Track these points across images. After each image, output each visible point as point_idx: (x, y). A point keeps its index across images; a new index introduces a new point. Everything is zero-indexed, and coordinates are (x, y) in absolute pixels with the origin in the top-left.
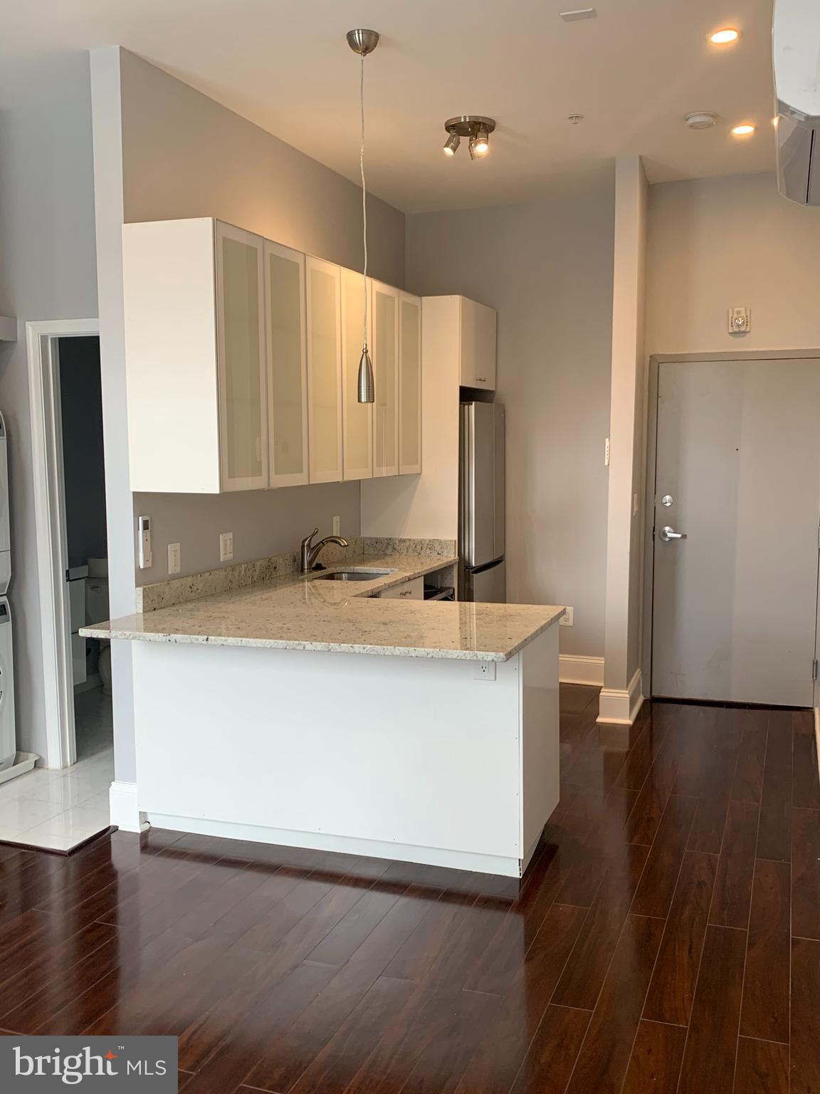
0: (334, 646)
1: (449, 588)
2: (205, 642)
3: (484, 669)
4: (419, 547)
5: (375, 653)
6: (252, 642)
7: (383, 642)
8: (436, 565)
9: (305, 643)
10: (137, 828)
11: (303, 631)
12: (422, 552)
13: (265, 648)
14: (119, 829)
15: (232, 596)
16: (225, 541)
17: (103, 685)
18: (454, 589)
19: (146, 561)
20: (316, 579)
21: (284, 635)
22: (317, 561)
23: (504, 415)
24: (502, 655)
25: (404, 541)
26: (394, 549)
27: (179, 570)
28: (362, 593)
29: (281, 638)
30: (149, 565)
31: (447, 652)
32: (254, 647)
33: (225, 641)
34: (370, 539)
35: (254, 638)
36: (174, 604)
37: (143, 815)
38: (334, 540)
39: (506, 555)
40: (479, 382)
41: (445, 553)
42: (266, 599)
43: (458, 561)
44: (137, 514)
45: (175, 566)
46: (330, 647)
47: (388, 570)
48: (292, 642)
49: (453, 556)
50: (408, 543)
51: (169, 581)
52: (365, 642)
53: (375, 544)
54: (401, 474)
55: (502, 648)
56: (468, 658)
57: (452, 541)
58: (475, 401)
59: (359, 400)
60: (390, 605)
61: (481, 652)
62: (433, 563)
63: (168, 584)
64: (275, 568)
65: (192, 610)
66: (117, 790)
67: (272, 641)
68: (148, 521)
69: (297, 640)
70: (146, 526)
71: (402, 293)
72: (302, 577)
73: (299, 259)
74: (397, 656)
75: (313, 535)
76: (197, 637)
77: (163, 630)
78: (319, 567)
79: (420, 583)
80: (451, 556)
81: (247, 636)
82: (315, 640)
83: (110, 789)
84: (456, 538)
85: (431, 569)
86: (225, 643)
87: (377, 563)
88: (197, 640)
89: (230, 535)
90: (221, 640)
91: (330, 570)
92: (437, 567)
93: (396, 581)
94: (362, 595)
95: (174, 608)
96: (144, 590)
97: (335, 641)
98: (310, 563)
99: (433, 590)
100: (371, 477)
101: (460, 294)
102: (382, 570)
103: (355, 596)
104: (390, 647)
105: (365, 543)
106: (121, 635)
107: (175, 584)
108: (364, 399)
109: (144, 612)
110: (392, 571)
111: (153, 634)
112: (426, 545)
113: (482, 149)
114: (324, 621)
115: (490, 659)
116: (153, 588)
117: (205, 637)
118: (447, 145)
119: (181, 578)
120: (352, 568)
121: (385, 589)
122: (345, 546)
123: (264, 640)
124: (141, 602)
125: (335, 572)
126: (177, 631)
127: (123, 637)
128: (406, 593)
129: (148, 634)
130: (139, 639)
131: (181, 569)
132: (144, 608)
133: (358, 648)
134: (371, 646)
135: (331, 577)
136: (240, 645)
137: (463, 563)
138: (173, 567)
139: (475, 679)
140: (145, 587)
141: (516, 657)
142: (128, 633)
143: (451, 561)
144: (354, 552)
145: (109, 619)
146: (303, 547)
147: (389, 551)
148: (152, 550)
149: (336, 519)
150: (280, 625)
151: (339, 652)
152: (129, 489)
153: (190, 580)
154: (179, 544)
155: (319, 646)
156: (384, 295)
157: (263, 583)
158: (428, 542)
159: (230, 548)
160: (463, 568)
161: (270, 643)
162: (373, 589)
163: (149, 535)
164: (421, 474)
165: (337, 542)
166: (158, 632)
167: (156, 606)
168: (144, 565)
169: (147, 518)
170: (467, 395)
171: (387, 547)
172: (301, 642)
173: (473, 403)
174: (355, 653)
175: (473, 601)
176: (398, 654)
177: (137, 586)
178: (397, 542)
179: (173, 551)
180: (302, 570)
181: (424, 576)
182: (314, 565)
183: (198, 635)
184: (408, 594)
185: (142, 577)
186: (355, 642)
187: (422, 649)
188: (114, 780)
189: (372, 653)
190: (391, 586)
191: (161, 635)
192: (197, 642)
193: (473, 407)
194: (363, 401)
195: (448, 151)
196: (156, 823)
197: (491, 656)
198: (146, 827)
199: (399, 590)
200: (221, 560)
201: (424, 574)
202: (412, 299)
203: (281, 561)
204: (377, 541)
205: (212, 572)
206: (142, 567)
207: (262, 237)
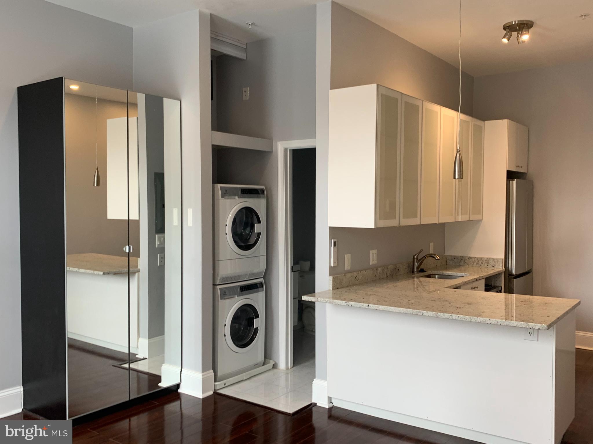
0: (441, 314)
1: (499, 286)
2: (367, 307)
3: (530, 334)
4: (480, 262)
5: (465, 320)
6: (393, 309)
7: (469, 314)
8: (491, 272)
9: (423, 311)
10: (325, 405)
11: (421, 305)
12: (483, 265)
13: (400, 313)
14: (317, 405)
15: (376, 284)
16: (373, 253)
17: (304, 328)
18: (502, 287)
19: (334, 263)
20: (421, 277)
21: (410, 306)
22: (422, 267)
23: (533, 187)
24: (545, 326)
25: (471, 258)
26: (465, 262)
27: (350, 268)
28: (450, 286)
29: (409, 308)
30: (336, 265)
31: (510, 322)
32: (394, 312)
33: (378, 307)
34: (451, 256)
35: (394, 307)
36: (347, 286)
37: (330, 399)
38: (432, 256)
39: (533, 269)
40: (518, 168)
41: (496, 266)
42: (396, 286)
43: (504, 271)
44: (331, 238)
45: (348, 266)
46: (438, 315)
47: (463, 274)
48: (416, 310)
49: (501, 268)
50: (473, 260)
51: (345, 274)
52: (458, 313)
53: (453, 259)
54: (471, 219)
55: (544, 322)
56: (523, 327)
57: (501, 259)
58: (515, 178)
59: (454, 178)
60: (469, 294)
61: (531, 324)
62: (490, 271)
63: (345, 275)
64: (398, 270)
65: (356, 290)
66: (317, 383)
67: (404, 309)
68: (336, 242)
69: (418, 310)
70: (335, 245)
71: (474, 119)
72: (413, 276)
73: (419, 103)
74: (479, 322)
75: (420, 252)
76: (363, 304)
77: (344, 299)
78: (422, 271)
79: (482, 283)
80: (500, 268)
81: (390, 306)
82: (429, 310)
83: (313, 383)
84: (503, 257)
85: (489, 274)
86: (378, 309)
87: (455, 269)
88: (363, 306)
89: (375, 251)
90: (375, 307)
91: (429, 272)
92: (493, 273)
93: (469, 280)
94: (450, 287)
95: (347, 288)
96: (333, 278)
97: (441, 311)
98: (418, 268)
99: (490, 287)
100: (454, 221)
101: (507, 119)
102: (459, 274)
103: (447, 287)
104: (474, 317)
105: (448, 259)
106: (323, 300)
107: (349, 275)
108: (457, 177)
109: (333, 289)
110: (466, 275)
111: (339, 301)
112: (484, 261)
113: (525, 37)
114: (432, 300)
115: (537, 328)
116: (338, 276)
117: (367, 305)
118: (504, 37)
119: (351, 272)
120: (441, 272)
121: (463, 285)
122: (439, 259)
123: (400, 308)
124: (332, 284)
125: (432, 274)
126: (352, 300)
127: (324, 302)
128: (475, 287)
129: (337, 301)
130: (332, 304)
131: (351, 268)
132: (333, 287)
133: (455, 316)
134: (463, 316)
135: (429, 276)
136: (386, 310)
137: (507, 272)
138: (347, 266)
139: (525, 339)
140: (333, 276)
141: (551, 328)
142: (327, 300)
143: (501, 271)
144: (441, 263)
145: (315, 292)
146: (414, 259)
147: (462, 263)
148: (337, 257)
149: (432, 245)
150: (407, 301)
151: (443, 318)
152: (328, 225)
153: (355, 273)
154: (350, 254)
155: (431, 313)
156: (463, 120)
157: (392, 278)
158: (486, 259)
159: (375, 258)
160: (508, 275)
161: (403, 310)
162: (457, 284)
163: (336, 249)
164: (482, 220)
165: (433, 257)
166: (342, 300)
167: (339, 286)
168: (334, 265)
169: (335, 240)
170: (511, 175)
171: (461, 261)
172: (421, 311)
173: (515, 180)
174: (453, 319)
175: (513, 293)
176: (480, 322)
177: (330, 275)
178: (467, 259)
179: (347, 257)
180: (413, 272)
181: (486, 279)
182: (419, 269)
183: (363, 303)
184: (476, 288)
185: (333, 271)
186: (452, 313)
187: (494, 320)
188: (315, 378)
189: (463, 320)
190: (466, 283)
191: (344, 302)
192: (362, 307)
193: (515, 182)
194: (457, 178)
195: (505, 41)
196: (336, 404)
197: (538, 326)
198: (331, 405)
199: (471, 286)
200: (371, 264)
201: (485, 277)
202: (479, 123)
203: (401, 266)
204: (455, 257)
205: (366, 270)
206: (332, 266)
207: (401, 93)
